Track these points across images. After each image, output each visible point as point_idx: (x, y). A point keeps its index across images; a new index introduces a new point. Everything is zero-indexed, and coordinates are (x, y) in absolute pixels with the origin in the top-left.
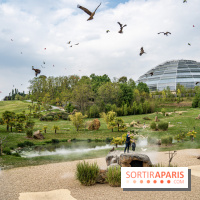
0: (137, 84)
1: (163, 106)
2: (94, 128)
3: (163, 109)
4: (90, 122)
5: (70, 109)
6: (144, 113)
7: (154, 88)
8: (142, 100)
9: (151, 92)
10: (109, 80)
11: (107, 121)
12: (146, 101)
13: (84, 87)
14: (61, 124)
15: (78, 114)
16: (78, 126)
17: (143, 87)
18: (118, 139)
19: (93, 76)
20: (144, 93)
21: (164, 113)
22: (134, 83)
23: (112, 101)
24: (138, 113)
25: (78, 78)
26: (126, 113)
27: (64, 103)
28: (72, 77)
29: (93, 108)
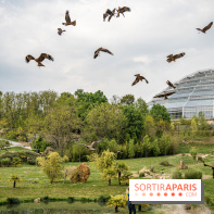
0: (150, 108)
1: (193, 144)
2: (79, 178)
3: (193, 149)
4: (73, 168)
5: (40, 147)
6: (161, 155)
7: (178, 114)
8: (159, 134)
9: (174, 121)
10: (105, 100)
11: (102, 167)
12: (165, 136)
13: (65, 111)
14: (24, 171)
15: (53, 154)
16: (53, 176)
17: (160, 112)
18: (118, 197)
19: (79, 92)
20: (161, 121)
21: (194, 155)
22: (144, 105)
23: (110, 134)
24: (151, 154)
25: (54, 95)
26: (132, 153)
27: (30, 136)
28: (46, 94)
29: (79, 144)
